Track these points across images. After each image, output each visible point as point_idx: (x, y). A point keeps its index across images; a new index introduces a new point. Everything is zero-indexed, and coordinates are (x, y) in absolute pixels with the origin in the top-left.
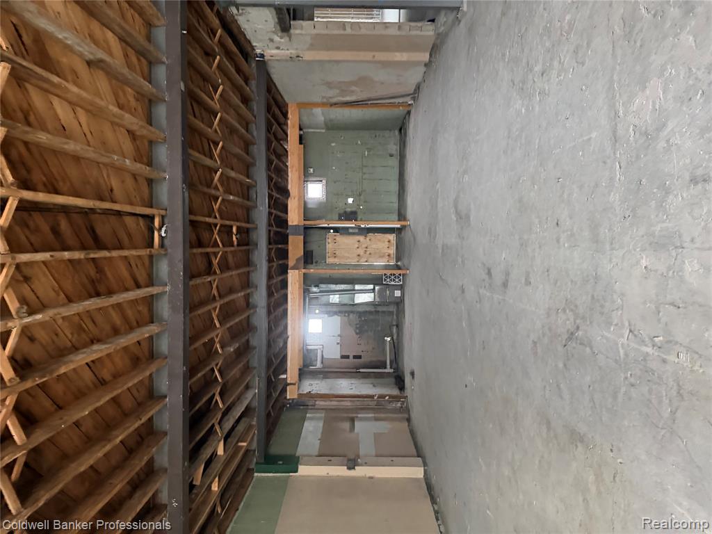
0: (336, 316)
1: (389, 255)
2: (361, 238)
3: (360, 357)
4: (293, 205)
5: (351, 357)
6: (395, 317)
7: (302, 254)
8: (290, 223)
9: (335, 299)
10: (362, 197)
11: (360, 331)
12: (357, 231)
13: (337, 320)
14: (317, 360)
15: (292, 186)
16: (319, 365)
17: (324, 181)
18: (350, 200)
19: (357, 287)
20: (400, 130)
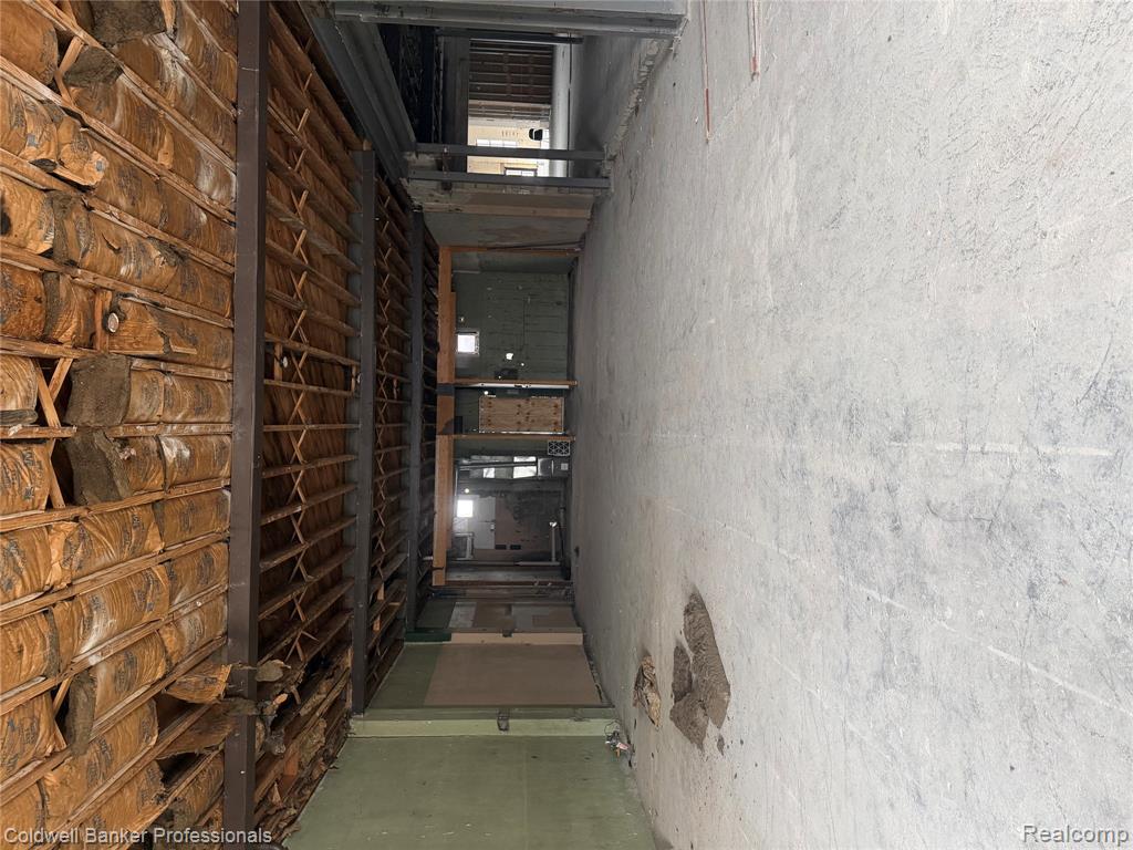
0: (490, 497)
1: (556, 423)
2: (522, 402)
3: (519, 547)
4: (442, 360)
5: (508, 547)
6: (562, 499)
7: (453, 417)
8: (439, 381)
9: (490, 473)
10: (523, 353)
11: (519, 515)
12: (516, 393)
13: (492, 500)
14: (465, 550)
15: (442, 339)
16: (468, 556)
17: (478, 334)
18: (509, 356)
19: (516, 459)
20: (569, 274)
